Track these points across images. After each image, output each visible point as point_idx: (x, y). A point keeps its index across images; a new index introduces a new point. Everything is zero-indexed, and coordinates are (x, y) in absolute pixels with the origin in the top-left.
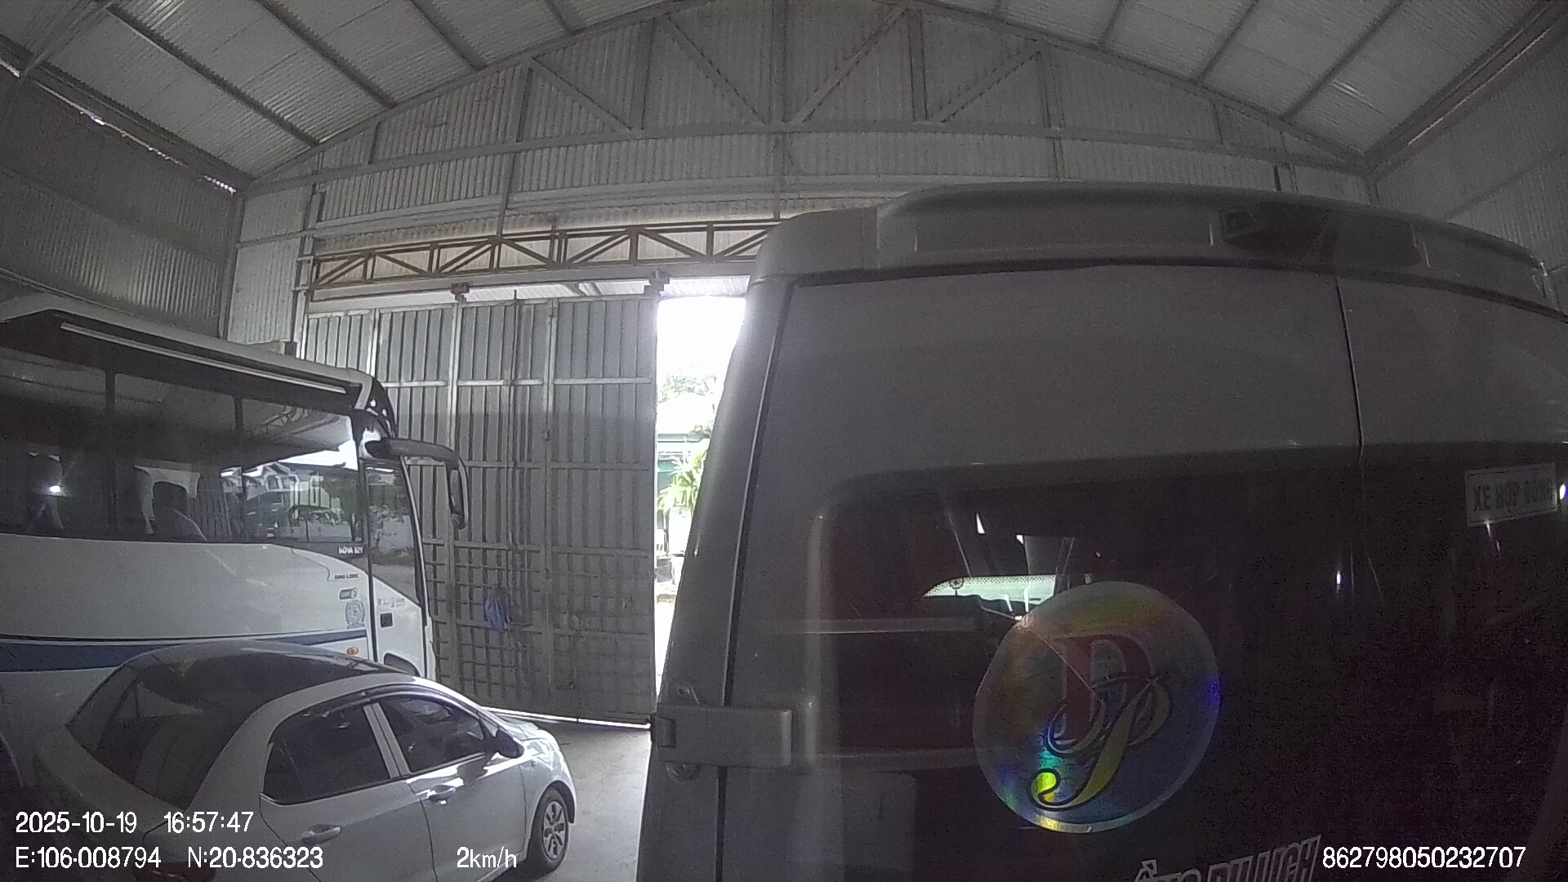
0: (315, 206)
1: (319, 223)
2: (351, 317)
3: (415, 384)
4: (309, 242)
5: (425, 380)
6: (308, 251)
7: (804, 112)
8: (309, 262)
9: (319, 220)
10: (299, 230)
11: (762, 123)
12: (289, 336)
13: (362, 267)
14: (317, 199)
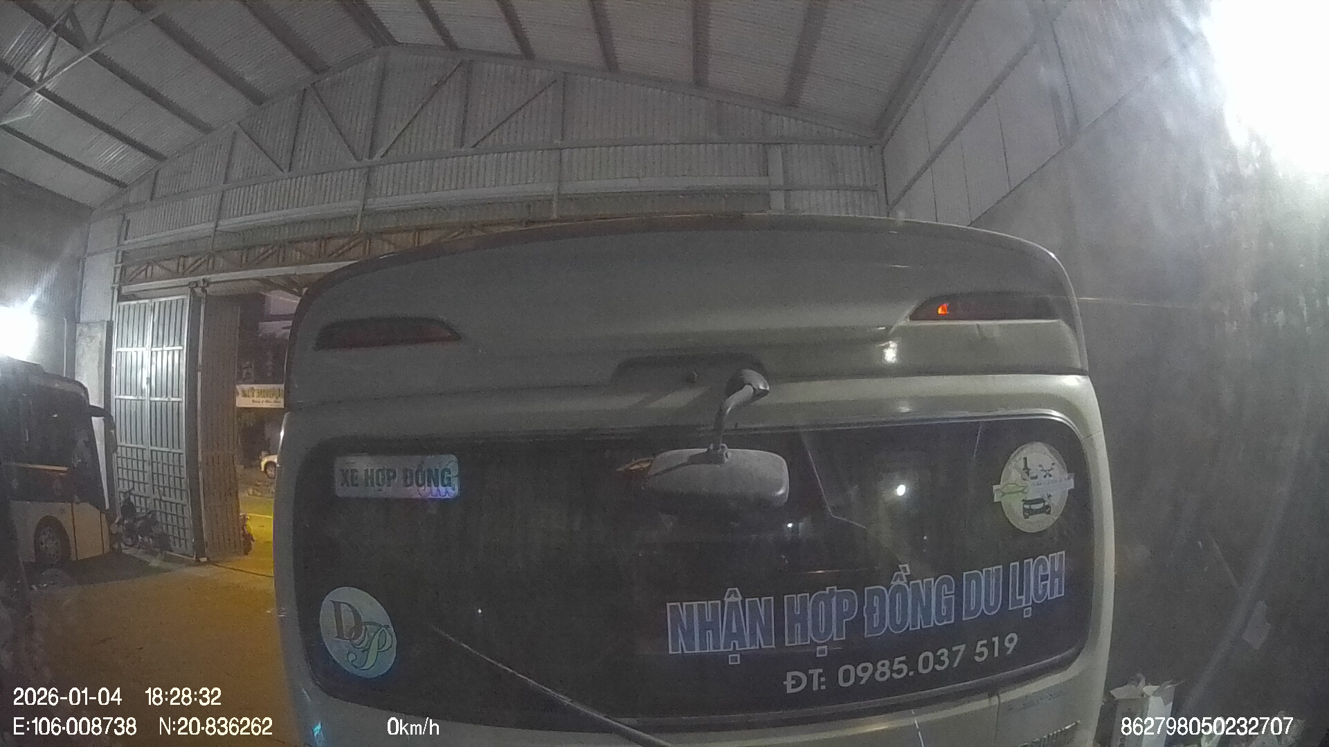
0: (125, 230)
1: (126, 242)
2: (140, 304)
3: (170, 348)
4: (120, 254)
5: (174, 345)
6: (119, 260)
7: (381, 151)
8: (119, 267)
9: (126, 239)
10: (116, 245)
11: (355, 162)
12: (109, 317)
13: (144, 273)
14: (125, 222)
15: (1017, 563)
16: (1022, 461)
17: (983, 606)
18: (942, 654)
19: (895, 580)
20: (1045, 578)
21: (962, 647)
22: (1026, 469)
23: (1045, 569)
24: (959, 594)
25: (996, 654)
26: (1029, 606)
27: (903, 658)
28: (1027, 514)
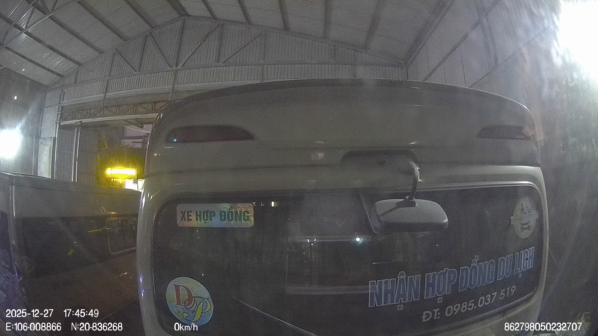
0: (62, 97)
4: (60, 107)
6: (60, 109)
7: (181, 64)
8: (59, 114)
9: (62, 101)
10: (58, 103)
11: (169, 68)
12: (55, 136)
14: (63, 93)
15: (518, 253)
16: (521, 205)
17: (505, 274)
18: (488, 297)
19: (473, 263)
20: (527, 259)
21: (496, 293)
22: (522, 209)
23: (527, 256)
24: (497, 268)
25: (507, 296)
26: (520, 273)
27: (473, 300)
28: (522, 230)
